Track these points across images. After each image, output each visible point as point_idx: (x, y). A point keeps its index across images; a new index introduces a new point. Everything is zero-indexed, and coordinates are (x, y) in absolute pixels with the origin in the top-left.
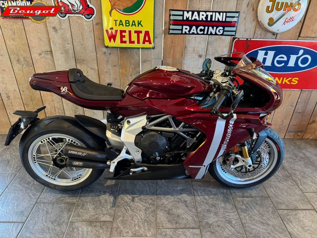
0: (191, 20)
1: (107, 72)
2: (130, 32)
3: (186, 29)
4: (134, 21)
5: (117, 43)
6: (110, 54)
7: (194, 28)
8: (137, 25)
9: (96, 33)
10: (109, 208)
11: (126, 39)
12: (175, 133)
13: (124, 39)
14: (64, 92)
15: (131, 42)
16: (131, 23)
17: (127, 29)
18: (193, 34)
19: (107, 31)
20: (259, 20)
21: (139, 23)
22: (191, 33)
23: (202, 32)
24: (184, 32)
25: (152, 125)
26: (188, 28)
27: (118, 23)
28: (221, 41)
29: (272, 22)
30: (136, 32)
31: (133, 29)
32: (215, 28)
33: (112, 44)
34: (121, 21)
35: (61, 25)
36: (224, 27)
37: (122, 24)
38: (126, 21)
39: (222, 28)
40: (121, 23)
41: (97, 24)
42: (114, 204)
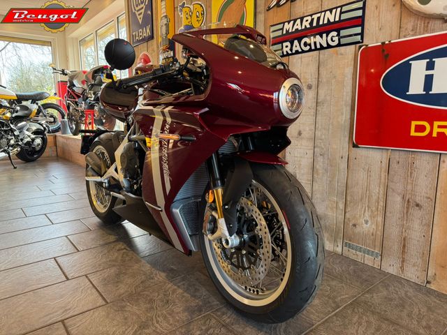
28: (340, 56)
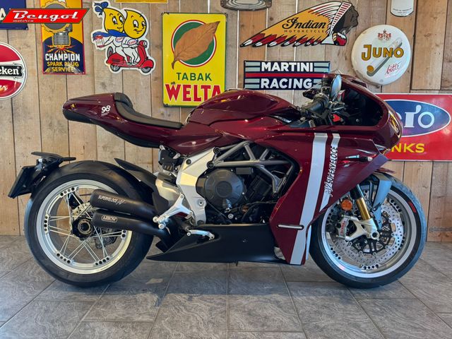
0: (271, 72)
2: (196, 87)
3: (265, 82)
4: (201, 74)
5: (179, 101)
6: (169, 115)
7: (275, 80)
8: (204, 79)
9: (153, 89)
10: (149, 307)
11: (191, 95)
12: (254, 167)
13: (188, 96)
14: (106, 112)
15: (197, 99)
16: (197, 77)
17: (192, 84)
18: (274, 88)
19: (167, 86)
20: (355, 70)
21: (207, 77)
22: (271, 87)
23: (286, 86)
24: (262, 87)
25: (221, 160)
26: (267, 80)
27: (181, 76)
29: (371, 71)
30: (203, 87)
31: (199, 83)
32: (301, 80)
33: (173, 102)
34: (185, 74)
35: (111, 81)
36: (312, 79)
37: (187, 78)
38: (191, 74)
39: (310, 80)
40: (185, 76)
41: (156, 79)
42: (158, 303)
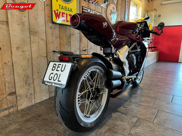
1: (52, 42)
2: (67, 14)
6: (54, 28)
8: (70, 11)
9: (46, 11)
11: (65, 19)
15: (67, 21)
16: (67, 9)
19: (55, 11)
30: (69, 15)
38: (65, 7)
40: (62, 8)
41: (47, 5)
